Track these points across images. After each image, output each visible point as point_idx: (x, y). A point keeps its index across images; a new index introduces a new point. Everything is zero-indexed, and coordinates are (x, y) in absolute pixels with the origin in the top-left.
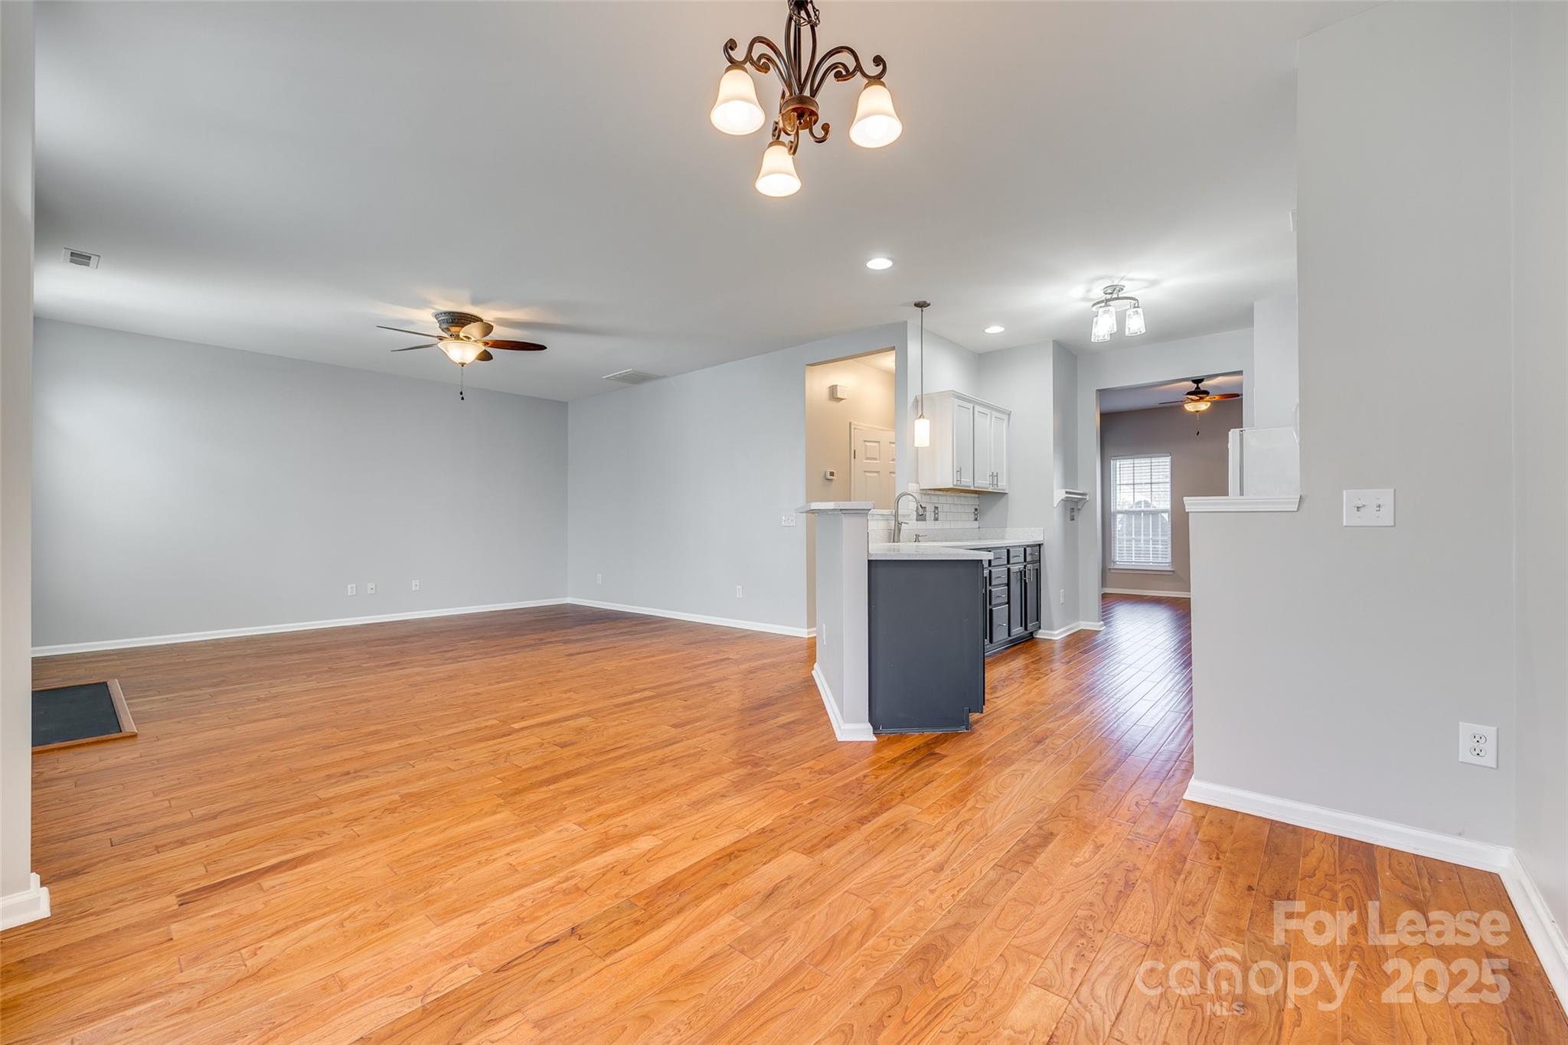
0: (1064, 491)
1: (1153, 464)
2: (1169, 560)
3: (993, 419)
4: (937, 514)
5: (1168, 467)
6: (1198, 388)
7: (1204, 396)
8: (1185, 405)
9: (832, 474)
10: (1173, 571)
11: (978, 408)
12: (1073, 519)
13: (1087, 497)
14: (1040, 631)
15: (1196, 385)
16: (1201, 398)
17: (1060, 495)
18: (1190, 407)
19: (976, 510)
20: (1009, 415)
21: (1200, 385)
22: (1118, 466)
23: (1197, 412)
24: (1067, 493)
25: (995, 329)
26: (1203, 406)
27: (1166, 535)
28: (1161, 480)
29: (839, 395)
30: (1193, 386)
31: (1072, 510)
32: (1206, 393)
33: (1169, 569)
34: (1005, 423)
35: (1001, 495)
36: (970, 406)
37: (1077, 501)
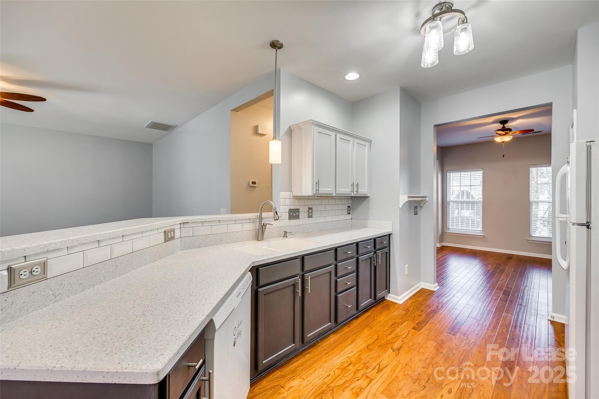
0: (406, 196)
1: (472, 175)
2: (480, 229)
3: (356, 145)
4: (312, 213)
5: (481, 176)
6: (504, 127)
7: (508, 132)
8: (495, 138)
9: (254, 183)
10: (484, 236)
11: (339, 136)
12: (416, 213)
13: (427, 199)
14: (390, 295)
15: (502, 126)
16: (506, 133)
17: (404, 199)
18: (498, 140)
19: (349, 207)
20: (371, 142)
21: (505, 125)
22: (451, 176)
23: (503, 142)
24: (409, 197)
25: (352, 76)
26: (507, 138)
27: (480, 215)
28: (476, 184)
29: (260, 132)
30: (500, 126)
31: (416, 208)
32: (510, 130)
33: (481, 234)
34: (367, 149)
35: (365, 198)
36: (333, 134)
37: (420, 202)
